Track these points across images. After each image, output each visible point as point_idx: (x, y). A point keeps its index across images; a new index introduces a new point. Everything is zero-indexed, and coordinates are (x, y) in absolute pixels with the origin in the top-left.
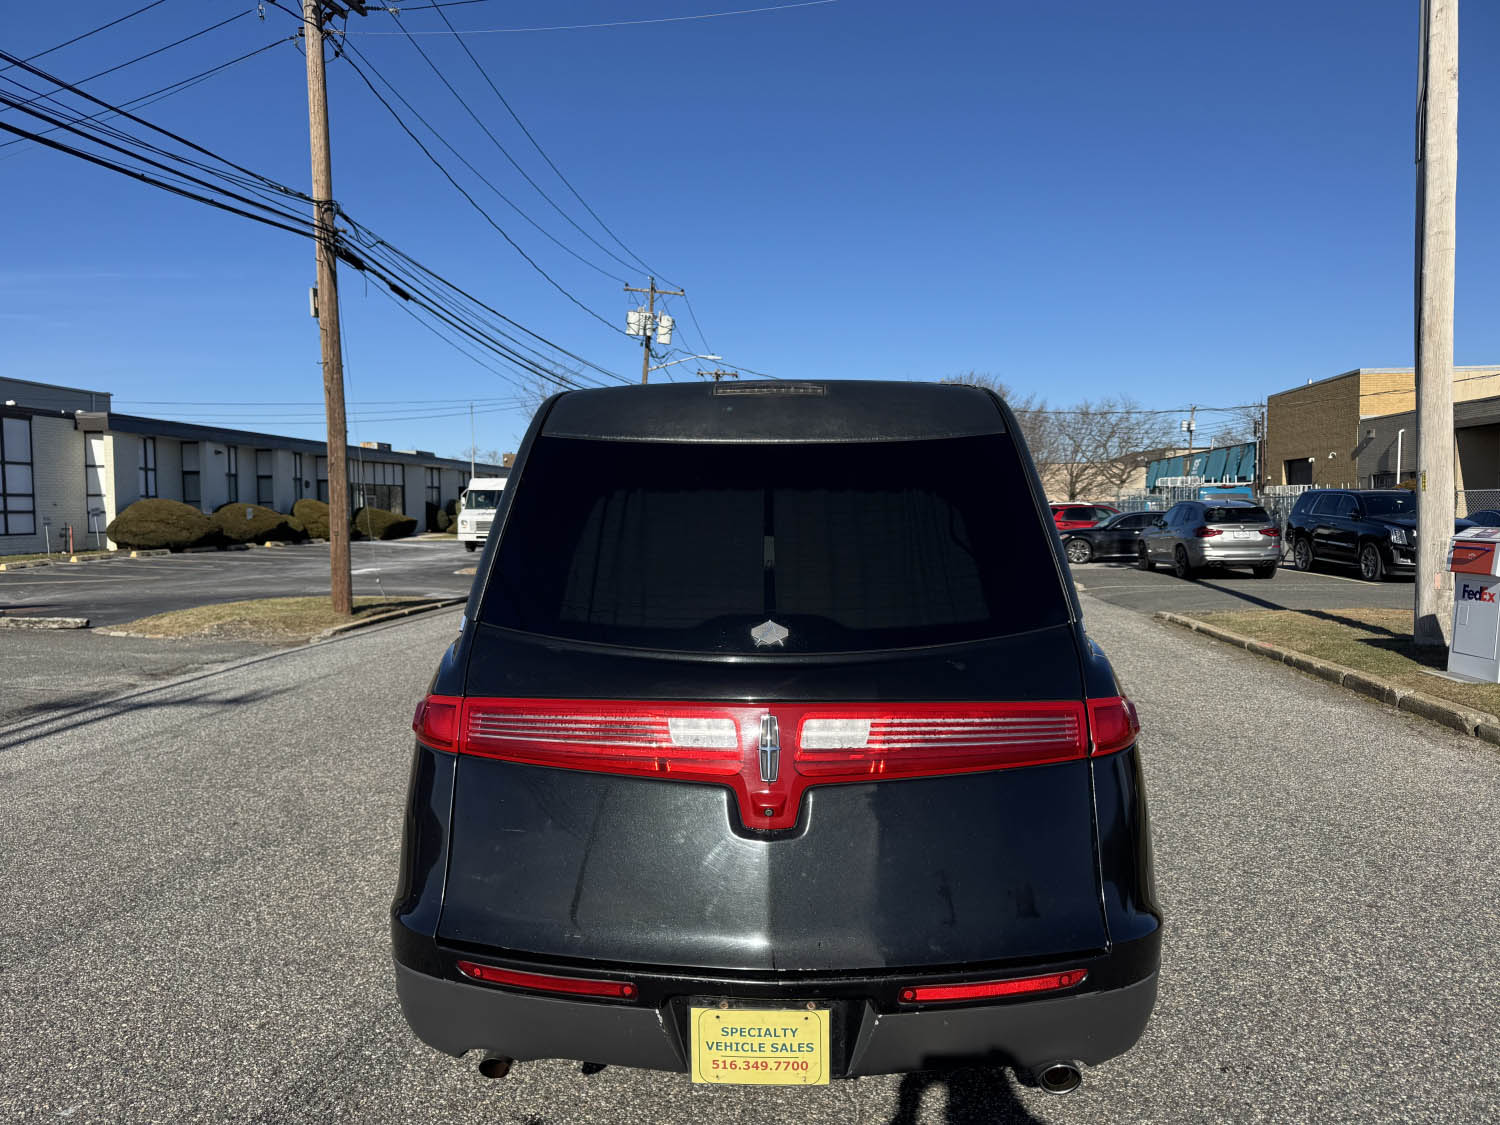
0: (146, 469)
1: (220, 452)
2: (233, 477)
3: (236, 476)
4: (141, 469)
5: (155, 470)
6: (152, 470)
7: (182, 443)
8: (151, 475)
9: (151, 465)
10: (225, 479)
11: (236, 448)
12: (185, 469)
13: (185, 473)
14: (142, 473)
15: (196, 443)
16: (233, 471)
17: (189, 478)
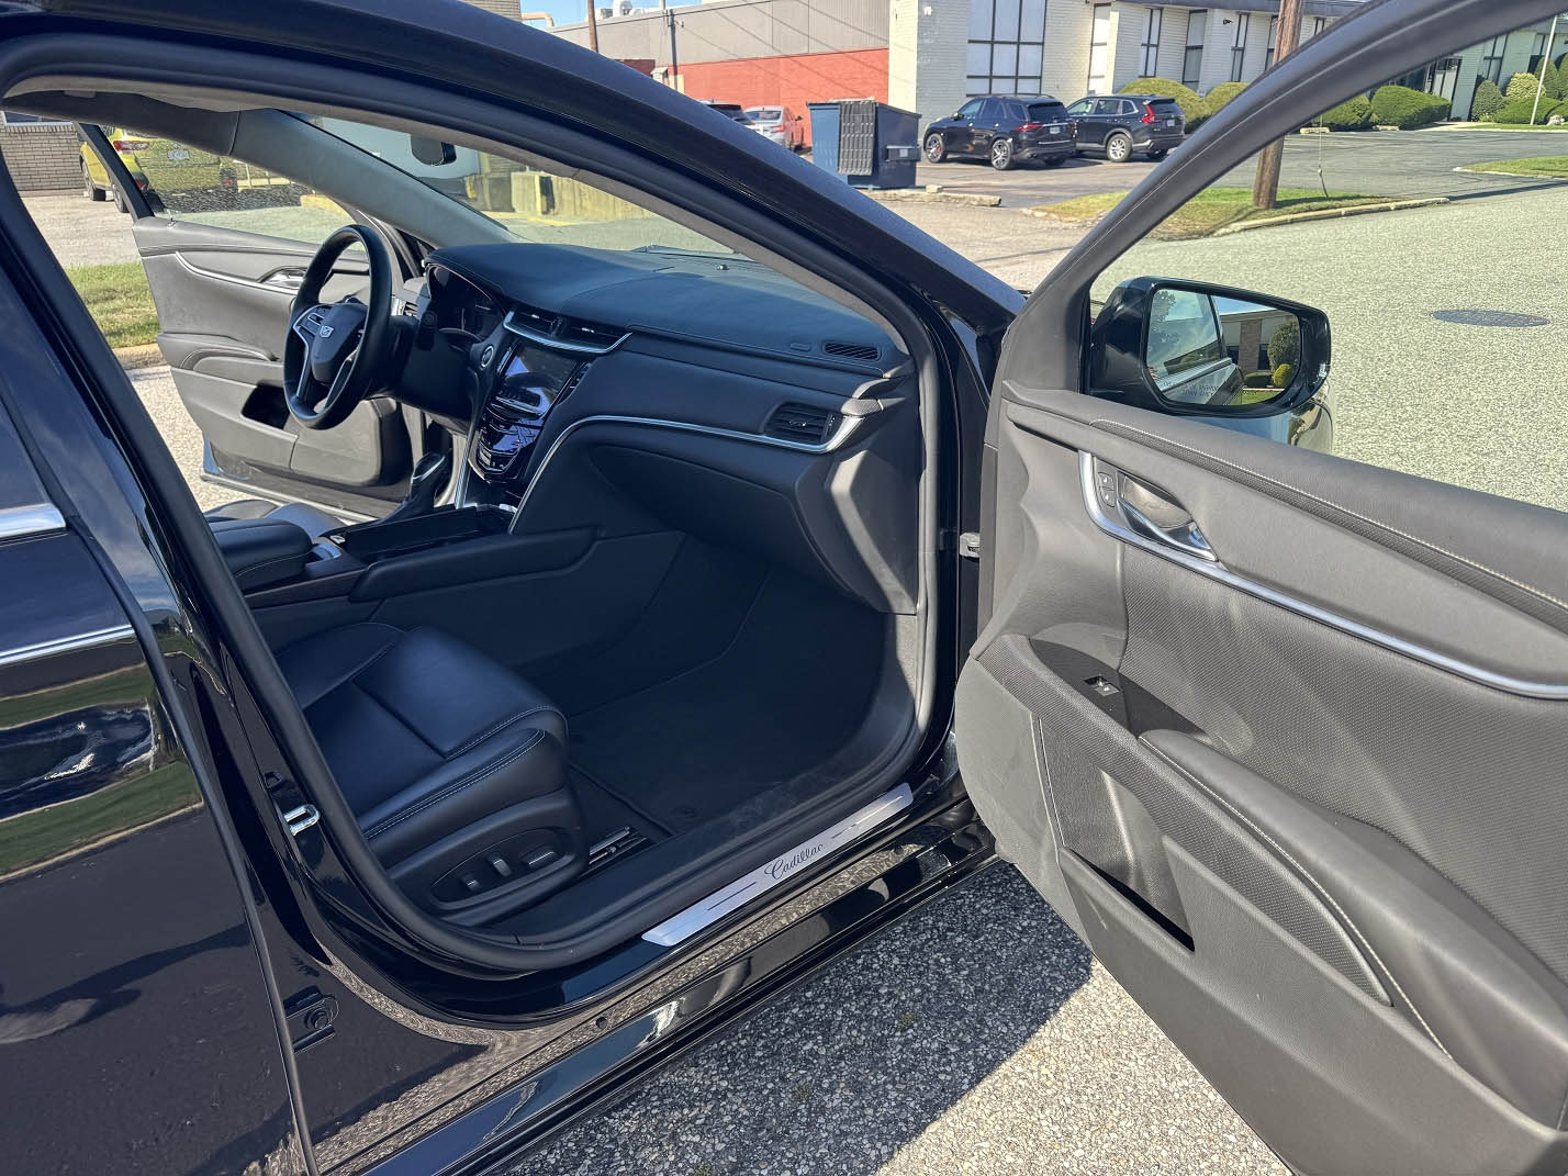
0: (1148, 45)
1: (1229, 22)
2: (1239, 51)
3: (1243, 50)
4: (1143, 45)
5: (1157, 46)
6: (1153, 45)
7: (1191, 12)
8: (1153, 50)
9: (1154, 41)
10: (1230, 54)
11: (1248, 15)
12: (1191, 43)
13: (1188, 48)
14: (1144, 49)
15: (1205, 11)
16: (1241, 45)
17: (1194, 53)
